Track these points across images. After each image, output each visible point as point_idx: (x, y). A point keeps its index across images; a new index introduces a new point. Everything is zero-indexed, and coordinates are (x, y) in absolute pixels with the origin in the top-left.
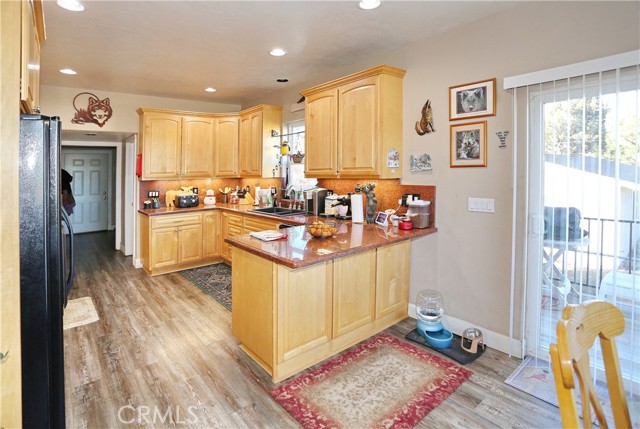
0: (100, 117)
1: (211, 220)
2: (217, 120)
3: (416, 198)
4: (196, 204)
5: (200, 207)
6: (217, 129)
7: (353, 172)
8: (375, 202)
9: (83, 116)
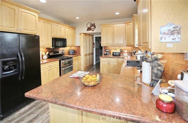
0: (93, 28)
2: (126, 25)
4: (119, 56)
6: (126, 28)
9: (89, 29)
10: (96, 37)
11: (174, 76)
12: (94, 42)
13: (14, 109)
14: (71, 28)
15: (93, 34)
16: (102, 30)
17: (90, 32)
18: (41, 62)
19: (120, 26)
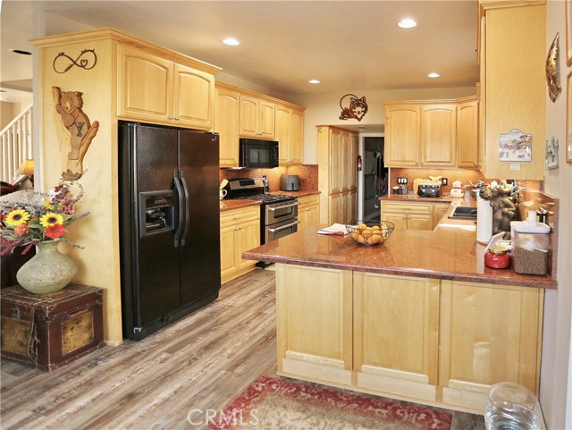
0: (359, 113)
2: (459, 106)
4: (437, 195)
6: (459, 116)
9: (346, 114)
10: (366, 139)
12: (361, 153)
13: (162, 320)
14: (291, 111)
15: (357, 130)
16: (387, 118)
17: (351, 122)
18: (221, 207)
19: (440, 111)
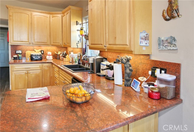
1: (47, 68)
2: (51, 16)
3: (163, 72)
4: (41, 59)
5: (43, 61)
6: (51, 20)
7: (115, 47)
8: (130, 70)
11: (137, 74)
16: (10, 16)
